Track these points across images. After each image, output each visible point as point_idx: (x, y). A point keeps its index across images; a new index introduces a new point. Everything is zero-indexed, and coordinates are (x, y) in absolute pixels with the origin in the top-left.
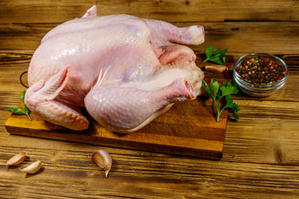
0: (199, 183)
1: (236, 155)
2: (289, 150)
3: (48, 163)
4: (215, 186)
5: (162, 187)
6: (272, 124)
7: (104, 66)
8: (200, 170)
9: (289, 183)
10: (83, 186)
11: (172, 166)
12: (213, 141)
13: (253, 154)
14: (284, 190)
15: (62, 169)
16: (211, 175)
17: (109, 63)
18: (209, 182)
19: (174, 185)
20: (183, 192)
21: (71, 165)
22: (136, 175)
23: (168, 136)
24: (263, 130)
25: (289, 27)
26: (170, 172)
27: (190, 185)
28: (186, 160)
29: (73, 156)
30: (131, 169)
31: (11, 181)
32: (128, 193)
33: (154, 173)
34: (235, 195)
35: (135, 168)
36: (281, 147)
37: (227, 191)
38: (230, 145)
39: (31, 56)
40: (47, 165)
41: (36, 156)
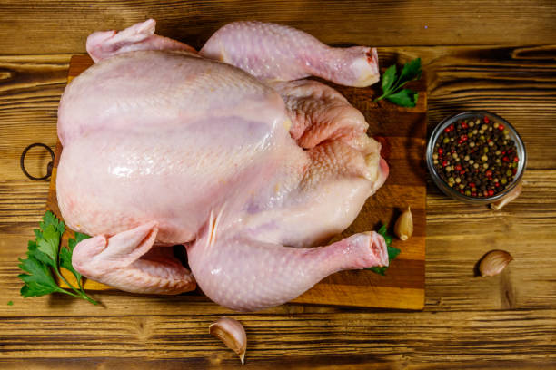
0: (389, 358)
1: (443, 298)
2: (522, 281)
3: (136, 345)
4: (414, 362)
7: (216, 205)
8: (387, 334)
11: (343, 329)
12: (408, 290)
13: (467, 294)
15: (165, 355)
16: (407, 341)
17: (225, 199)
18: (404, 354)
23: (333, 285)
24: (482, 241)
26: (342, 342)
27: (377, 365)
29: (174, 326)
30: (277, 343)
33: (317, 346)
35: (284, 339)
36: (512, 275)
39: (8, 75)
40: (134, 348)
41: (110, 333)
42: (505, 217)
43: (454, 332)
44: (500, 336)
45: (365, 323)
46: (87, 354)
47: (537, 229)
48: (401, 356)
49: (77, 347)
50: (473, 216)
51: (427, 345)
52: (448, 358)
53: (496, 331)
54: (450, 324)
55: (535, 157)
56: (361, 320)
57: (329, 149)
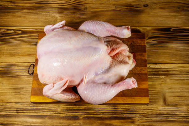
0: (134, 118)
3: (57, 112)
4: (141, 120)
5: (117, 122)
6: (162, 80)
8: (133, 111)
9: (174, 116)
10: (78, 124)
11: (120, 109)
15: (66, 115)
16: (139, 113)
18: (138, 117)
19: (123, 121)
20: (127, 124)
21: (68, 112)
22: (103, 116)
26: (119, 113)
27: (130, 120)
28: (127, 105)
29: (69, 107)
30: (100, 113)
33: (112, 114)
34: (150, 124)
37: (147, 122)
40: (57, 113)
41: (50, 108)
42: (165, 77)
43: (154, 111)
44: (168, 113)
45: (126, 108)
46: (42, 114)
47: (174, 81)
48: (137, 118)
49: (40, 112)
50: (155, 77)
51: (145, 115)
52: (152, 119)
53: (166, 111)
54: (152, 109)
55: (177, 60)
56: (125, 107)
57: (118, 56)
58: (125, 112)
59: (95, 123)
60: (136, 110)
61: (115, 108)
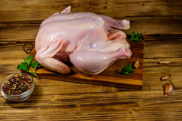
0: (137, 102)
1: (152, 87)
2: (176, 82)
4: (145, 103)
5: (119, 107)
6: (165, 70)
9: (180, 97)
10: (76, 112)
11: (121, 96)
13: (159, 86)
14: (178, 101)
15: (61, 105)
16: (142, 98)
18: (142, 101)
19: (125, 105)
20: (131, 108)
21: (65, 102)
22: (103, 102)
23: (114, 77)
24: (161, 73)
25: (160, 19)
26: (120, 99)
27: (133, 104)
28: (127, 92)
29: (64, 97)
31: (32, 115)
32: (102, 112)
33: (112, 100)
34: (156, 106)
35: (101, 99)
36: (172, 81)
37: (152, 105)
38: (147, 82)
39: (15, 42)
40: (50, 103)
43: (157, 95)
45: (127, 94)
46: (34, 105)
50: (157, 68)
51: (149, 99)
52: (156, 102)
54: (156, 93)
58: (127, 98)
59: (94, 109)
60: (138, 96)
61: (115, 95)
